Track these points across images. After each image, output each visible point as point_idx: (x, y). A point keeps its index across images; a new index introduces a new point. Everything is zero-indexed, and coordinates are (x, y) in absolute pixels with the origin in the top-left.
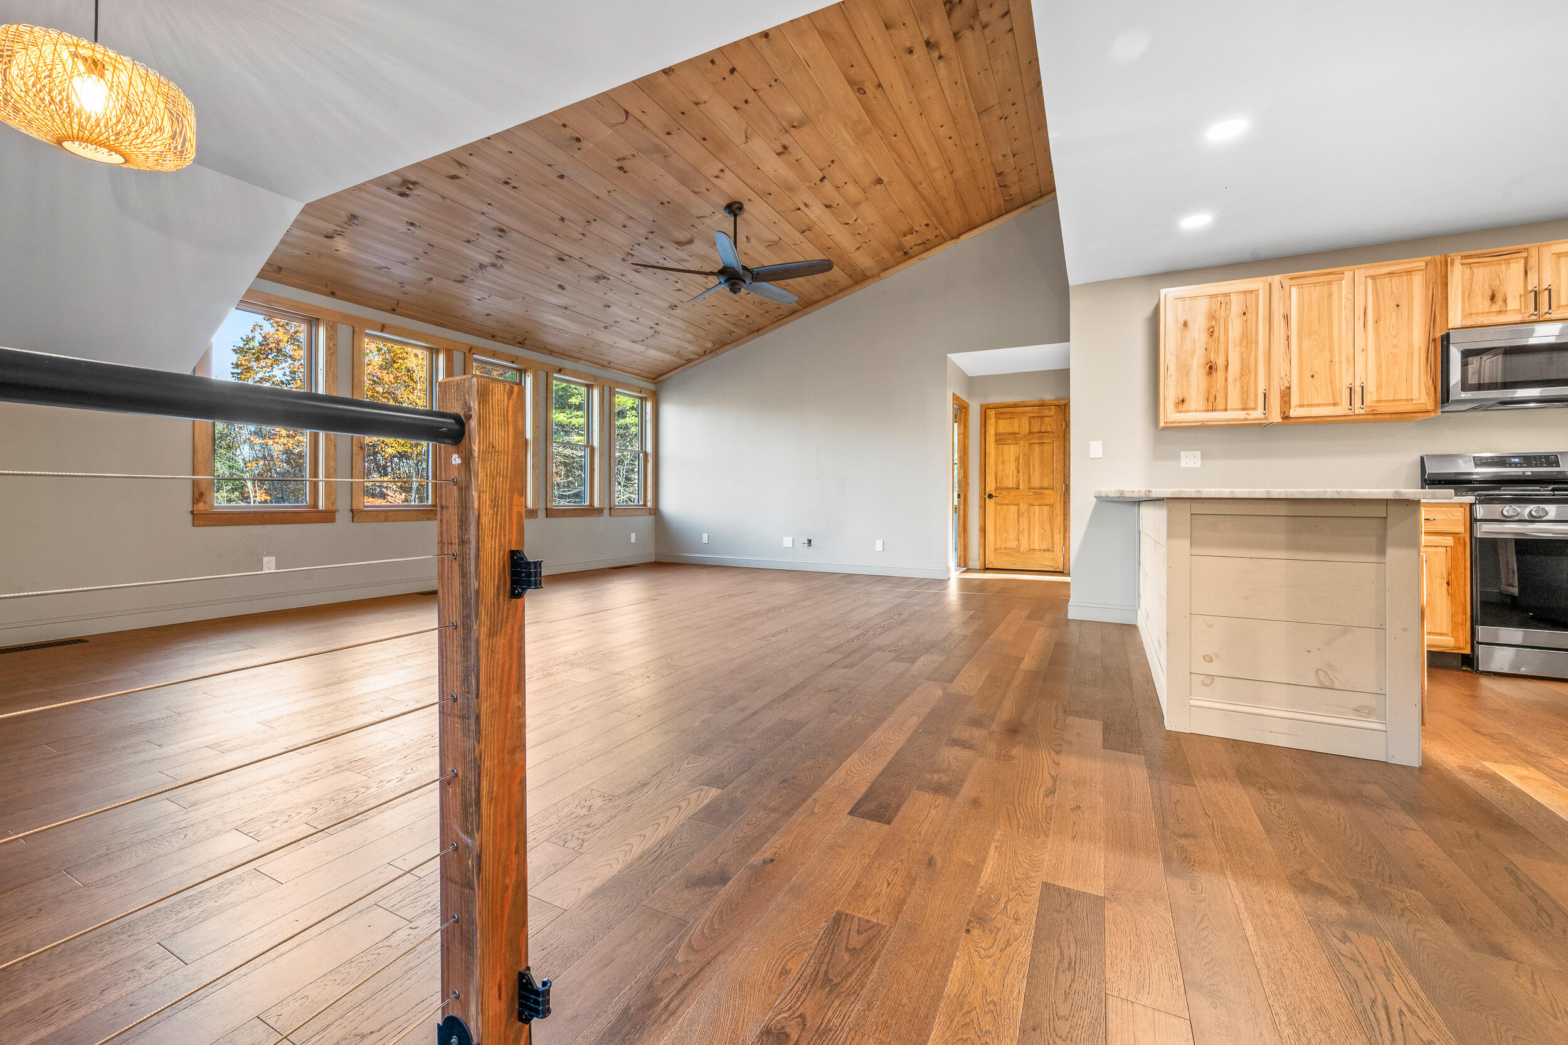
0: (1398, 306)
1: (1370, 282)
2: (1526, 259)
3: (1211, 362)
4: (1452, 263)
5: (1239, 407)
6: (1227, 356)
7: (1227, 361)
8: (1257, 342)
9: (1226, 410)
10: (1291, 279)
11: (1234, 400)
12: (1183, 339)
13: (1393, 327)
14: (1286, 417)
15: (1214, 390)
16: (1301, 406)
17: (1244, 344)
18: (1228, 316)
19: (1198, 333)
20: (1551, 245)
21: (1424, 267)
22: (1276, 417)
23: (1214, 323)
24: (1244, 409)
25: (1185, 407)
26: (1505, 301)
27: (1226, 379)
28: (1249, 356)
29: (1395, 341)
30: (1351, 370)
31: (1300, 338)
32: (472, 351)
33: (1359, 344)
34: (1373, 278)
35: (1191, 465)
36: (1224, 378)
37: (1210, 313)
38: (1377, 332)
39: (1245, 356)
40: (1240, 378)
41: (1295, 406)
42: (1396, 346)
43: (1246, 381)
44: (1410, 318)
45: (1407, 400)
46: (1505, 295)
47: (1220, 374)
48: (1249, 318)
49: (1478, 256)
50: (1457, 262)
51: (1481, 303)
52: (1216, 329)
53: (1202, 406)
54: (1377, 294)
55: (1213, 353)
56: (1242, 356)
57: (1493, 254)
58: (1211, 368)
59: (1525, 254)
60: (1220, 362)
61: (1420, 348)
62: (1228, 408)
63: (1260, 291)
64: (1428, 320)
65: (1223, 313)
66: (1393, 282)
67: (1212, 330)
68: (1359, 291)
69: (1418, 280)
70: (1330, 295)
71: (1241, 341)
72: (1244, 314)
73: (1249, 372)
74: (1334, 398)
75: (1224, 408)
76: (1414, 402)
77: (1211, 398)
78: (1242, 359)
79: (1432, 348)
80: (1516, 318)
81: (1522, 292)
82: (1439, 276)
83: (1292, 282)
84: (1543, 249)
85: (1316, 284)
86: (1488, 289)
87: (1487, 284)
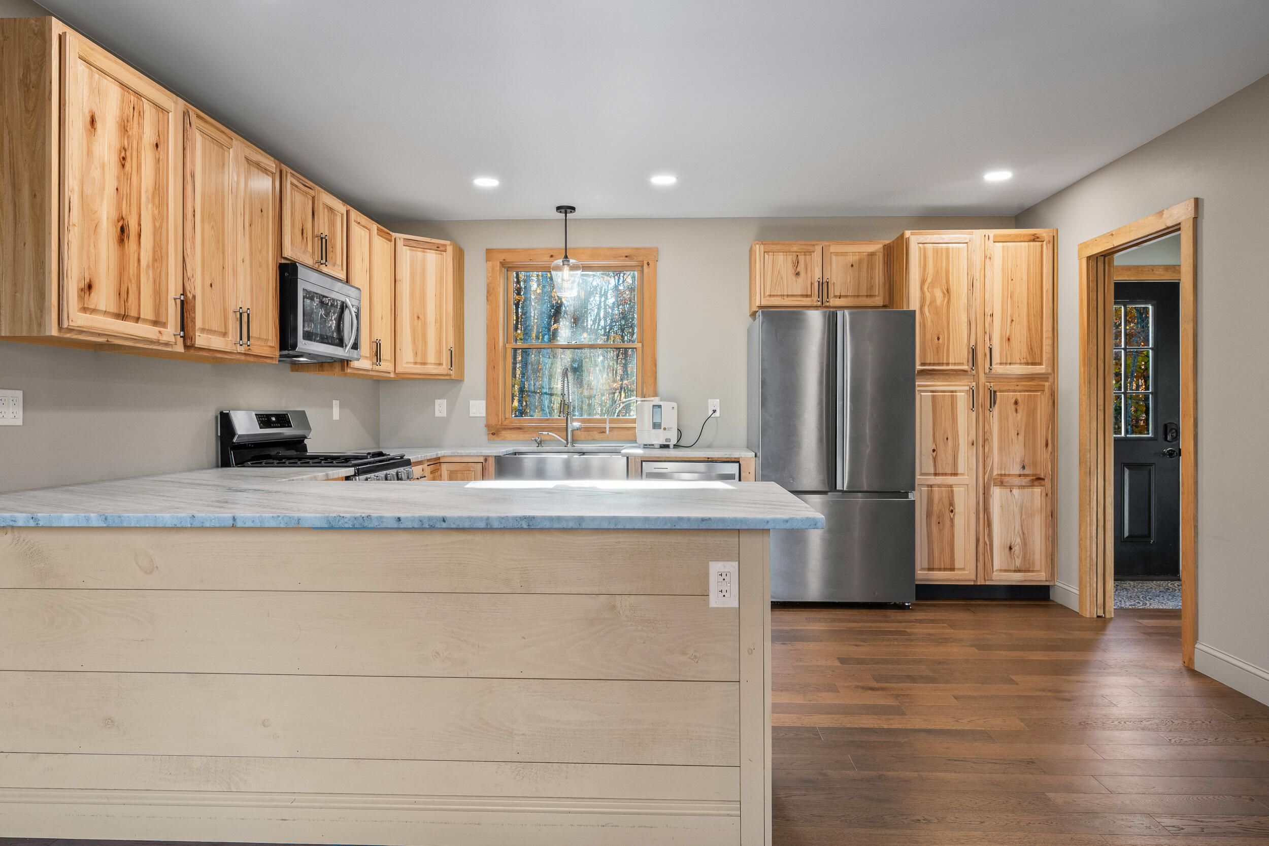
0: (262, 211)
1: (246, 164)
2: (313, 198)
3: (122, 218)
4: (286, 176)
5: (151, 318)
7: (140, 225)
9: (138, 320)
10: (196, 116)
12: (89, 151)
13: (261, 240)
14: (191, 346)
15: (126, 277)
16: (204, 330)
17: (157, 203)
18: (141, 138)
19: (108, 151)
21: (274, 170)
23: (126, 142)
25: (92, 300)
27: (139, 260)
28: (161, 224)
29: (260, 258)
31: (203, 221)
33: (241, 253)
34: (249, 162)
35: (11, 420)
36: (136, 255)
37: (122, 119)
38: (250, 238)
39: (157, 224)
40: (153, 265)
41: (198, 330)
42: (260, 265)
43: (158, 271)
45: (267, 341)
47: (131, 244)
48: (160, 155)
49: (297, 179)
50: (288, 177)
51: (298, 235)
52: (128, 154)
55: (124, 201)
56: (154, 222)
57: (303, 182)
58: (122, 229)
59: (312, 192)
62: (142, 316)
64: (275, 245)
65: (135, 129)
67: (123, 154)
71: (153, 195)
72: (156, 146)
73: (161, 256)
74: (225, 324)
75: (135, 315)
76: (269, 344)
77: (123, 293)
78: (155, 227)
79: (277, 277)
80: (311, 262)
81: (311, 234)
82: (282, 189)
83: (198, 123)
84: (320, 194)
85: (214, 141)
86: (300, 220)
87: (300, 216)
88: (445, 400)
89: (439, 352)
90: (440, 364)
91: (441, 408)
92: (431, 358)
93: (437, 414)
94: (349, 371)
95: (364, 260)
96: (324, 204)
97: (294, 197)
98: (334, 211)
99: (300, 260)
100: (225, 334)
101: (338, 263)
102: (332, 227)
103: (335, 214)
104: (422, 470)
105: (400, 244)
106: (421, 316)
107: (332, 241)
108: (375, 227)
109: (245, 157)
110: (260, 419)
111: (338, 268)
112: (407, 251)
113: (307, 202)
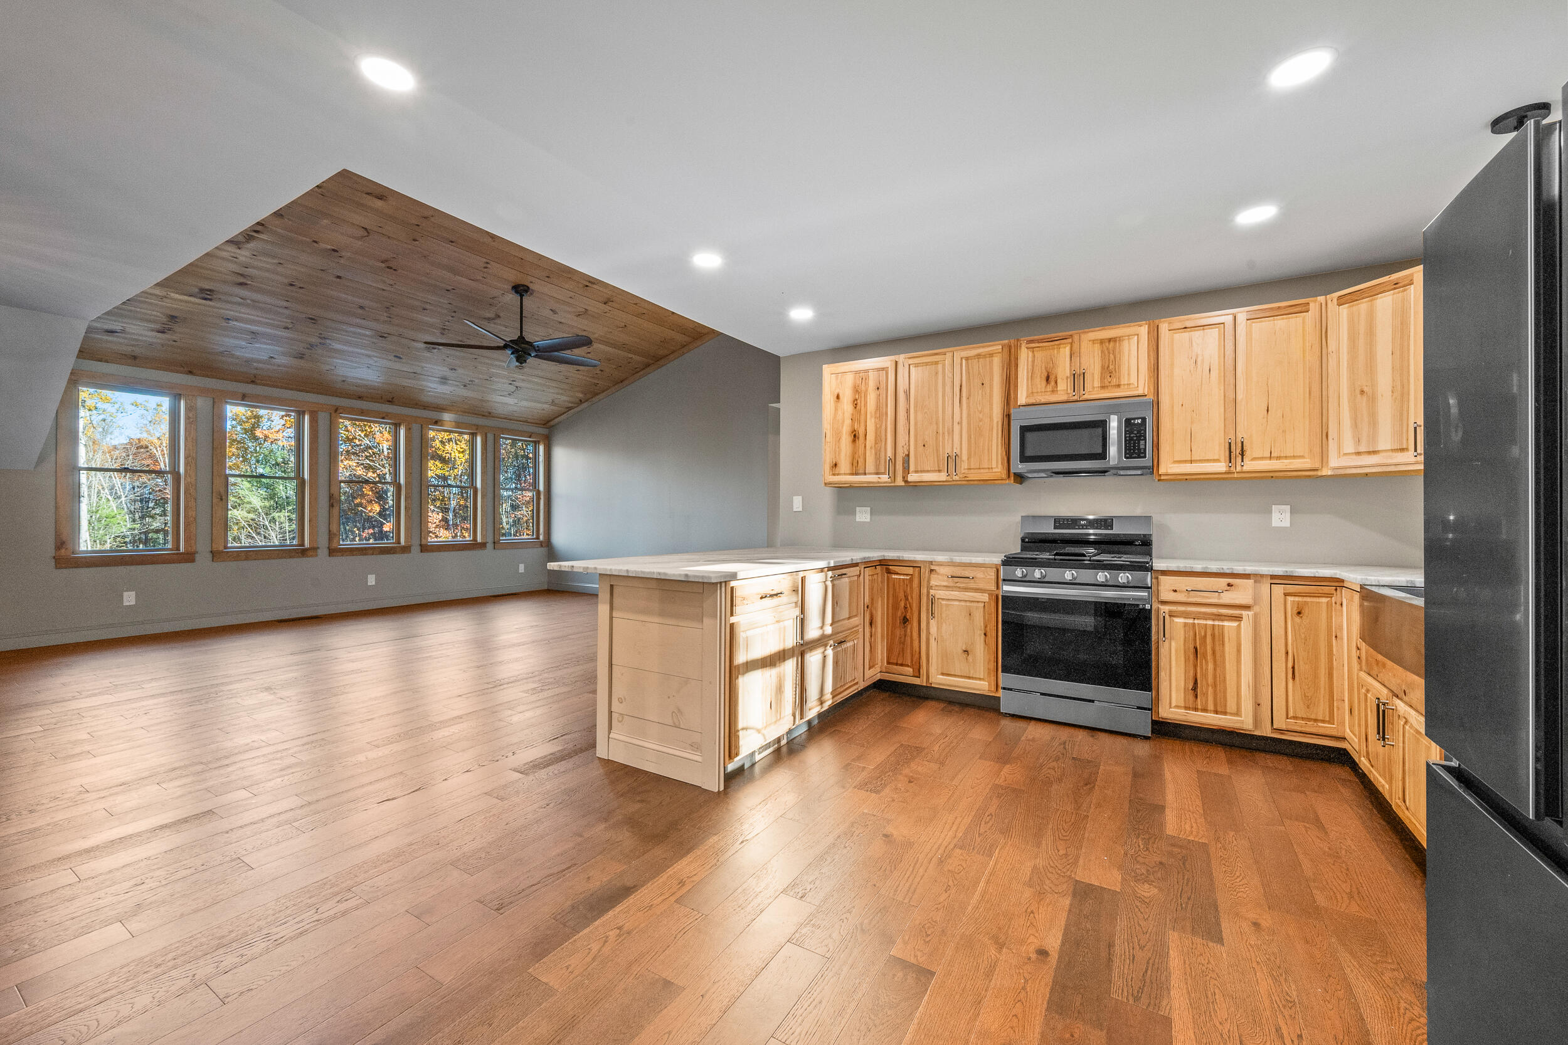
0: (983, 384)
1: (963, 362)
2: (1071, 344)
3: (855, 431)
4: (1020, 347)
6: (866, 426)
7: (866, 430)
8: (887, 414)
9: (865, 474)
10: (910, 358)
11: (870, 466)
12: (836, 409)
14: (906, 481)
15: (857, 456)
16: (916, 472)
17: (878, 415)
19: (847, 406)
20: (1088, 332)
21: (1001, 350)
22: (900, 482)
24: (877, 474)
26: (1056, 382)
27: (865, 447)
28: (881, 426)
29: (981, 416)
30: (950, 441)
31: (916, 412)
32: (338, 412)
33: (957, 418)
34: (967, 359)
35: (863, 520)
36: (863, 445)
38: (968, 407)
39: (878, 426)
40: (875, 445)
42: (981, 420)
44: (991, 396)
46: (1056, 377)
47: (861, 442)
48: (881, 393)
49: (1039, 341)
51: (1040, 383)
53: (848, 470)
54: (969, 373)
55: (856, 423)
56: (876, 427)
57: (1049, 340)
58: (855, 436)
60: (862, 431)
61: (998, 422)
62: (867, 472)
63: (889, 368)
64: (1004, 398)
66: (980, 363)
67: (856, 402)
68: (957, 368)
69: (997, 361)
71: (876, 413)
72: (878, 388)
73: (881, 441)
74: (938, 467)
75: (864, 472)
76: (994, 470)
77: (855, 464)
78: (876, 429)
79: (1006, 423)
80: (1064, 398)
81: (1068, 373)
82: (1012, 359)
83: (911, 361)
84: (1083, 336)
85: (927, 364)
86: (1044, 371)
87: (1043, 366)
92: (1386, 442)
95: (1203, 360)
96: (1094, 341)
97: (1034, 356)
98: (1118, 339)
99: (1043, 401)
100: (939, 471)
101: (1126, 383)
102: (1112, 356)
103: (1119, 340)
104: (1229, 585)
105: (1333, 306)
106: (1365, 389)
107: (1111, 367)
108: (1242, 313)
109: (962, 358)
110: (1059, 522)
111: (1126, 387)
112: (1344, 310)
113: (1059, 352)
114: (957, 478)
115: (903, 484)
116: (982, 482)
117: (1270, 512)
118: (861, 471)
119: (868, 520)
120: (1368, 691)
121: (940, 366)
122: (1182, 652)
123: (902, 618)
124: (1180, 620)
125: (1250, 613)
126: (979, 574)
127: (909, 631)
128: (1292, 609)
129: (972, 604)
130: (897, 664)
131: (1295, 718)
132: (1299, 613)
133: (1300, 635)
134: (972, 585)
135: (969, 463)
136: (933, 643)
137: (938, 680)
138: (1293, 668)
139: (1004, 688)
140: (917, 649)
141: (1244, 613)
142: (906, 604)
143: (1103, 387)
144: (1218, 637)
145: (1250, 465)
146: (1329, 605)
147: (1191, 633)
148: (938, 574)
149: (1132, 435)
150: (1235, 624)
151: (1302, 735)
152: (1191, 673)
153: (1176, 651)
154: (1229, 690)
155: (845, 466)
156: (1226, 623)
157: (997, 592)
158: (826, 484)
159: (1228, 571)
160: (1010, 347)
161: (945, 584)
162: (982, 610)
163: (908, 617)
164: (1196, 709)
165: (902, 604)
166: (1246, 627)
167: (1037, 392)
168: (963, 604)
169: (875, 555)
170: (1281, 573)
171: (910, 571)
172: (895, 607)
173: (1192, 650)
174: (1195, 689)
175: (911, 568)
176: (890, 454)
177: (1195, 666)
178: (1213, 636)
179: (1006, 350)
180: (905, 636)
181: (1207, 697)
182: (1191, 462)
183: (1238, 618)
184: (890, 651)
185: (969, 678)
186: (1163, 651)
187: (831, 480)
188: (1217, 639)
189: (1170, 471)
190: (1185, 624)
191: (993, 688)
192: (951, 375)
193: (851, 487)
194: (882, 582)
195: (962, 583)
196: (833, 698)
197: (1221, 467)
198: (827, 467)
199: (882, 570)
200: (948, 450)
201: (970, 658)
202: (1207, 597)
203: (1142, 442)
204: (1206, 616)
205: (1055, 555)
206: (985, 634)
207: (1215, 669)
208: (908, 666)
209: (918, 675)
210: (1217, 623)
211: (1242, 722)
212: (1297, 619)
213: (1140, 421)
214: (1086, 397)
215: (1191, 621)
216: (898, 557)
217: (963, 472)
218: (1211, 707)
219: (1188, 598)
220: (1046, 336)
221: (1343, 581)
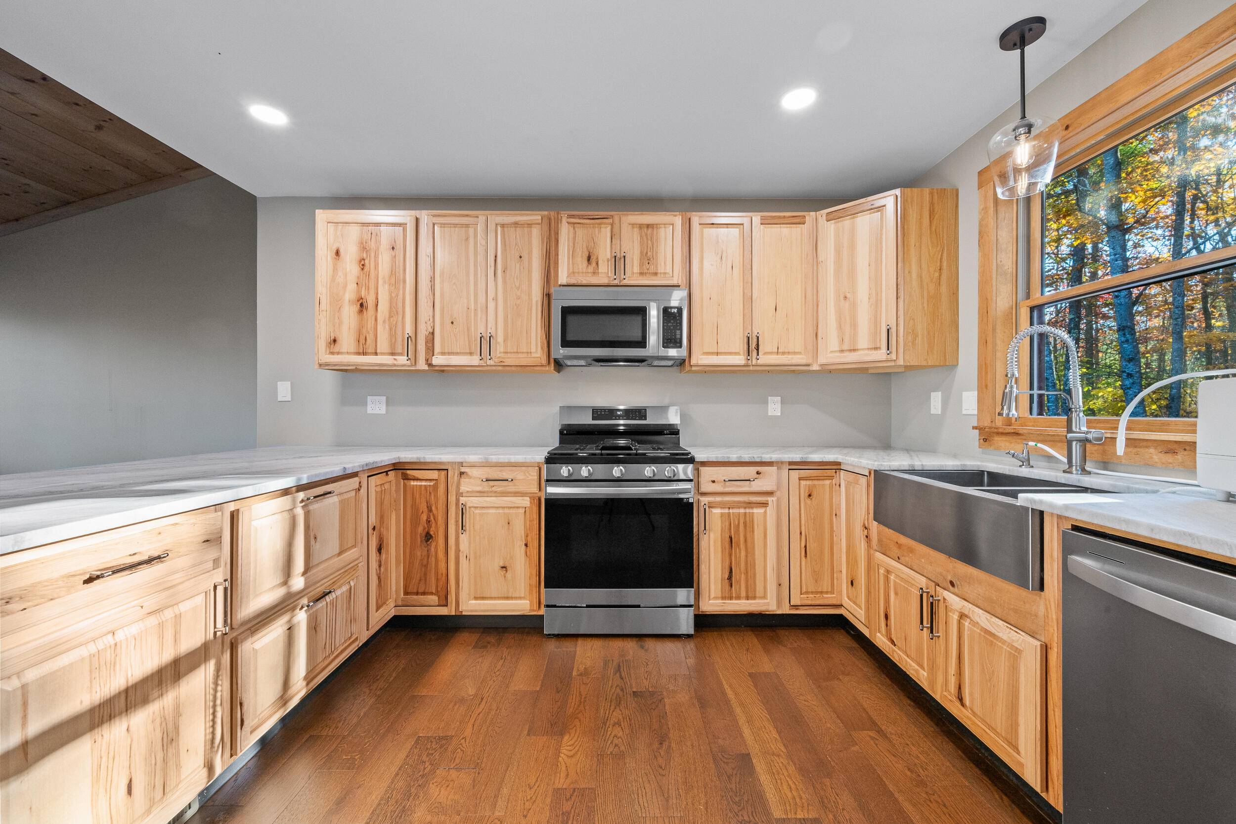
0: (521, 257)
1: (499, 229)
2: (612, 225)
3: (362, 298)
4: (561, 220)
5: (388, 351)
6: (377, 294)
7: (377, 299)
8: (404, 281)
9: (376, 354)
10: (434, 216)
11: (383, 344)
12: (335, 269)
13: (517, 279)
14: (430, 365)
15: (364, 331)
16: (443, 354)
17: (393, 282)
18: (378, 249)
19: (350, 266)
20: (628, 215)
21: (540, 221)
22: (422, 365)
23: (365, 256)
24: (392, 354)
25: (337, 348)
26: (597, 264)
27: (376, 320)
28: (397, 296)
29: (518, 293)
30: (484, 320)
31: (442, 283)
33: (491, 294)
34: (503, 226)
35: (377, 411)
36: (373, 317)
37: (362, 243)
38: (504, 282)
39: (393, 295)
40: (389, 320)
41: (438, 353)
42: (519, 298)
43: (395, 323)
44: (530, 271)
45: (527, 353)
46: (597, 258)
47: (370, 313)
48: (397, 254)
49: (581, 217)
50: (564, 220)
51: (581, 262)
52: (367, 262)
53: (353, 349)
54: (505, 242)
55: (364, 288)
56: (391, 295)
57: (590, 217)
58: (362, 305)
59: (610, 221)
60: (370, 301)
61: (537, 302)
62: (378, 351)
63: (408, 225)
64: (543, 274)
65: (373, 245)
66: (517, 233)
67: (363, 263)
68: (491, 236)
69: (536, 232)
70: (467, 239)
71: (390, 278)
72: (393, 248)
73: (397, 313)
74: (470, 348)
75: (373, 351)
76: (533, 355)
77: (362, 341)
78: (391, 299)
79: (546, 302)
80: (605, 281)
81: (609, 256)
82: (553, 232)
83: (436, 220)
84: (624, 218)
85: (455, 225)
86: (585, 250)
87: (585, 246)
88: (940, 393)
89: (875, 334)
90: (876, 349)
91: (936, 400)
92: (863, 341)
93: (933, 411)
94: (693, 368)
95: (727, 257)
96: (633, 225)
97: (575, 233)
98: (655, 226)
99: (584, 282)
100: (471, 354)
101: (662, 271)
102: (649, 242)
103: (657, 228)
104: (758, 473)
105: (822, 221)
106: (848, 295)
107: (649, 254)
108: (757, 218)
109: (497, 224)
110: (598, 413)
111: (662, 276)
112: (831, 225)
113: (600, 232)
114: (489, 362)
115: (426, 368)
116: (519, 368)
117: (766, 403)
118: (371, 350)
119: (383, 411)
120: (888, 572)
121: (471, 230)
122: (720, 543)
123: (424, 534)
124: (717, 511)
125: (774, 499)
126: (518, 474)
127: (433, 549)
128: (805, 492)
129: (511, 511)
130: (417, 594)
131: (807, 593)
132: (810, 495)
133: (811, 517)
134: (510, 487)
135: (506, 346)
136: (463, 562)
137: (471, 606)
138: (806, 547)
139: (547, 606)
140: (444, 572)
141: (770, 499)
142: (429, 517)
143: (641, 274)
144: (748, 524)
145: (764, 359)
146: (831, 486)
147: (727, 524)
148: (470, 477)
149: (669, 324)
150: (761, 510)
151: (812, 607)
152: (727, 563)
153: (715, 542)
154: (758, 576)
155: (347, 342)
156: (755, 511)
157: (539, 494)
158: (320, 365)
159: (758, 460)
160: (550, 219)
161: (479, 489)
162: (523, 516)
163: (432, 533)
164: (731, 598)
165: (424, 517)
166: (771, 511)
167: (579, 273)
168: (501, 511)
169: (386, 457)
170: (798, 460)
171: (434, 475)
172: (415, 520)
173: (728, 539)
174: (730, 578)
175: (436, 472)
176: (409, 330)
177: (730, 555)
178: (745, 523)
179: (546, 221)
180: (428, 556)
181: (740, 586)
182: (717, 354)
183: (765, 505)
184: (407, 578)
185: (507, 598)
186: (703, 543)
187: (328, 361)
188: (748, 525)
189: (701, 362)
190: (722, 515)
191: (535, 606)
192: (484, 243)
193: (357, 370)
194: (397, 491)
195: (499, 487)
196: (307, 684)
197: (740, 360)
198: (322, 344)
199: (396, 476)
200: (481, 329)
201: (509, 575)
202: (740, 486)
203: (678, 332)
204: (738, 505)
205: (602, 449)
206: (526, 545)
207: (746, 556)
208: (432, 594)
209: (445, 603)
210: (748, 511)
211: (768, 604)
212: (808, 501)
213: (676, 310)
214: (626, 282)
215: (726, 511)
216: (417, 458)
217: (498, 355)
218: (743, 594)
219: (724, 488)
220: (589, 213)
221: (839, 464)
